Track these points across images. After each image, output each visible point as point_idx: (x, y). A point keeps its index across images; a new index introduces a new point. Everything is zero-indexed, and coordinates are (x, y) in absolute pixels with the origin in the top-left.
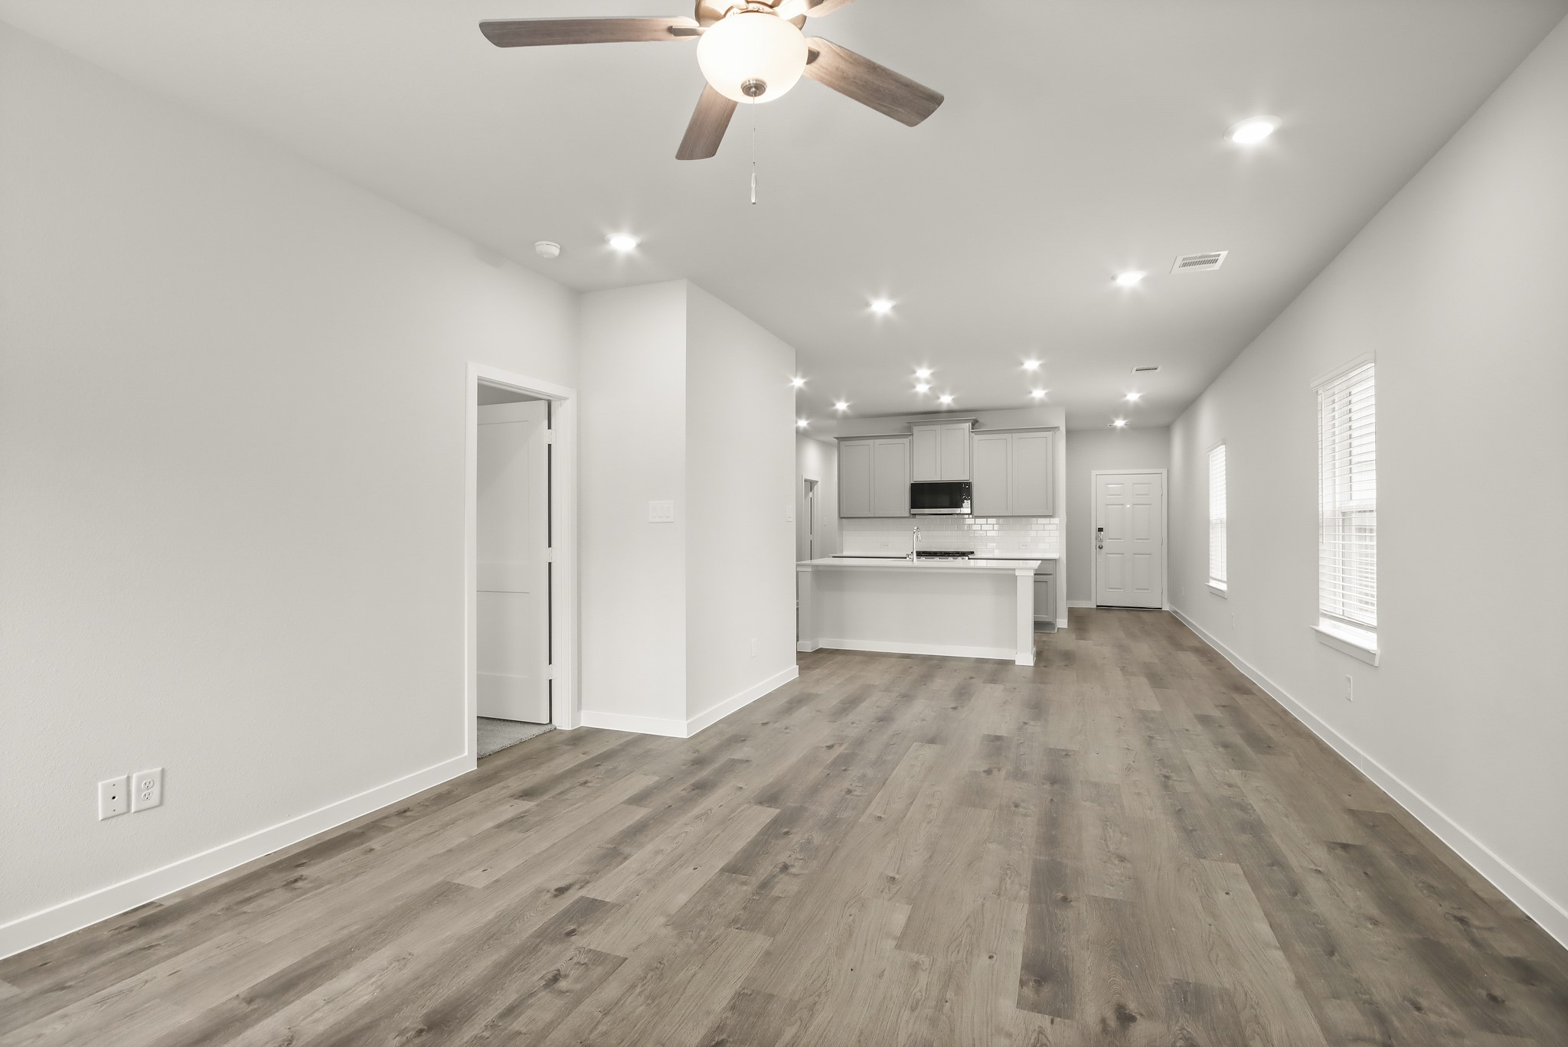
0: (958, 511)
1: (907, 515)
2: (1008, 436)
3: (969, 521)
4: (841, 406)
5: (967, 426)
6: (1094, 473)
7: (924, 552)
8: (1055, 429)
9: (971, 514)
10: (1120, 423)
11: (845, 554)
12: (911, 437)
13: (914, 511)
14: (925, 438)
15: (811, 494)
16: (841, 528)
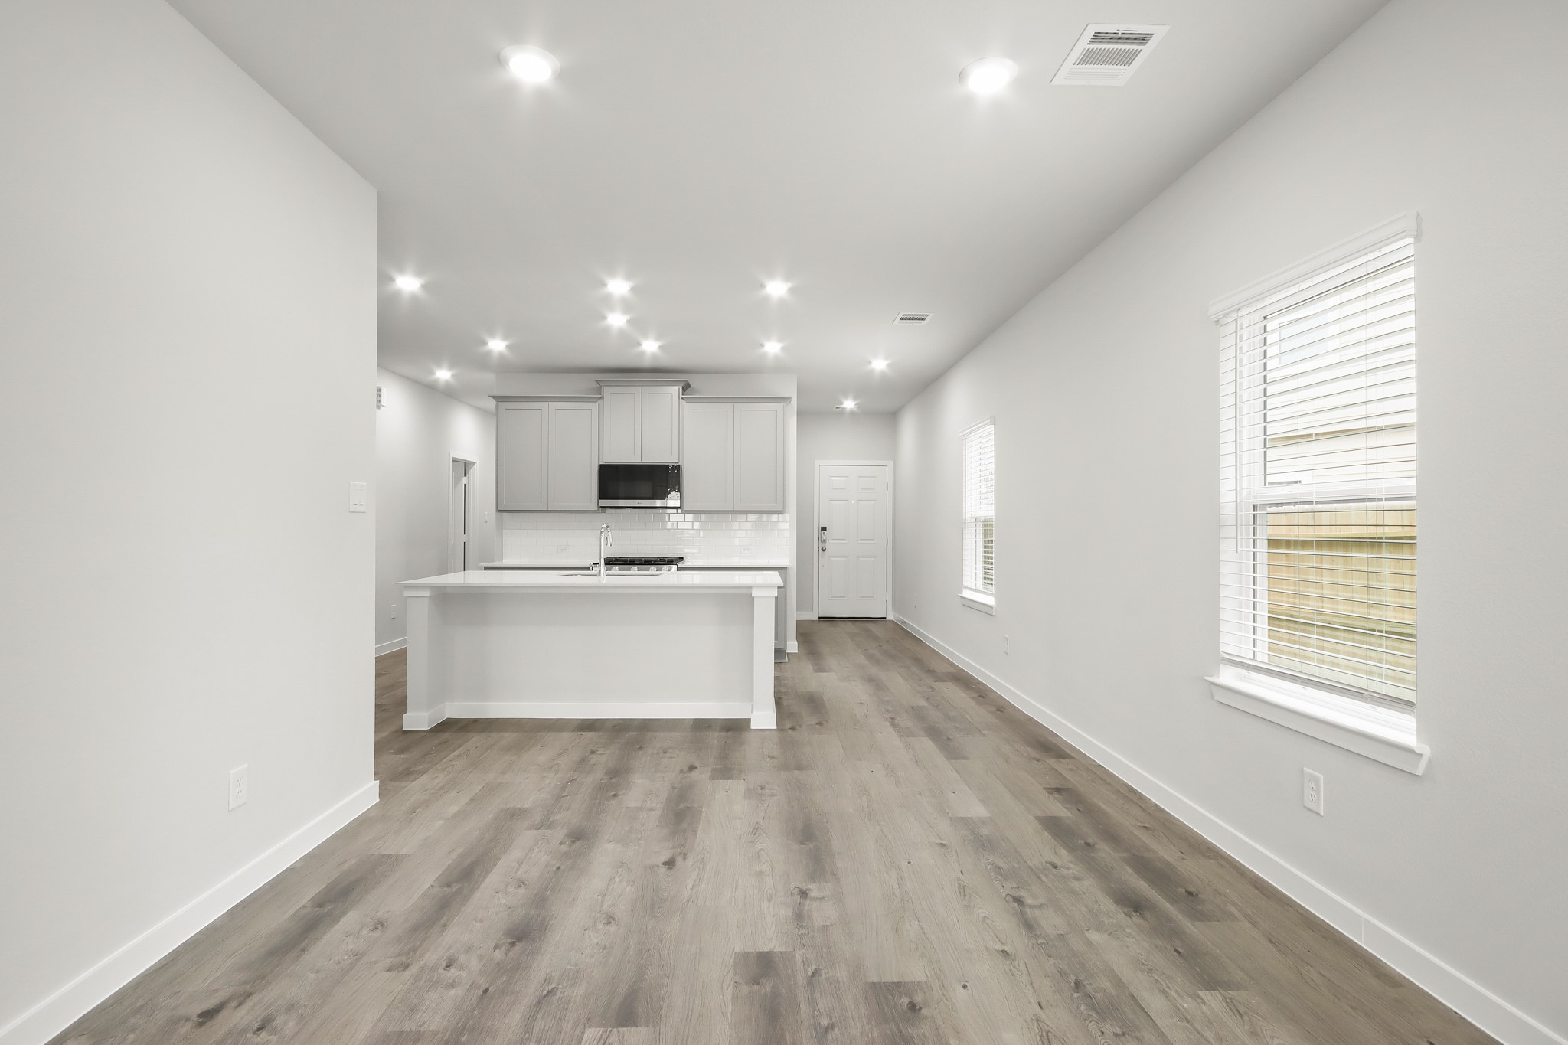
0: (658, 503)
1: (595, 508)
2: (729, 406)
3: (676, 517)
4: (497, 345)
5: (676, 390)
6: (817, 463)
7: (617, 560)
8: (785, 400)
9: (680, 508)
10: (849, 404)
11: (506, 562)
12: (600, 402)
13: (604, 503)
14: (620, 402)
15: (464, 480)
16: (500, 526)
